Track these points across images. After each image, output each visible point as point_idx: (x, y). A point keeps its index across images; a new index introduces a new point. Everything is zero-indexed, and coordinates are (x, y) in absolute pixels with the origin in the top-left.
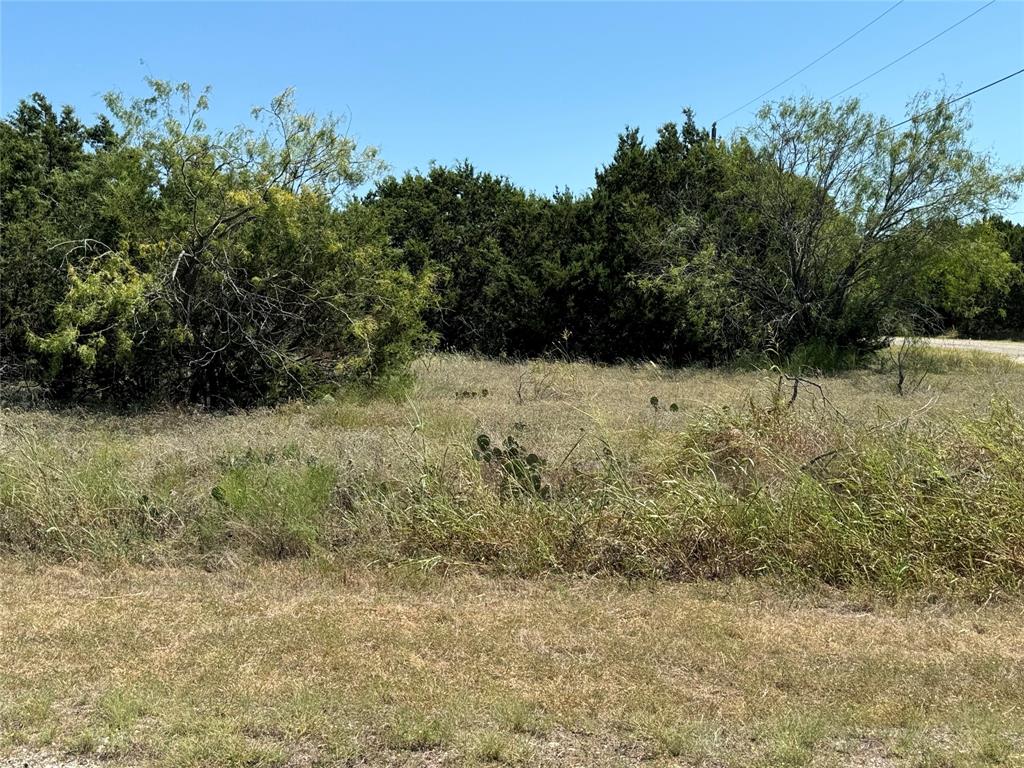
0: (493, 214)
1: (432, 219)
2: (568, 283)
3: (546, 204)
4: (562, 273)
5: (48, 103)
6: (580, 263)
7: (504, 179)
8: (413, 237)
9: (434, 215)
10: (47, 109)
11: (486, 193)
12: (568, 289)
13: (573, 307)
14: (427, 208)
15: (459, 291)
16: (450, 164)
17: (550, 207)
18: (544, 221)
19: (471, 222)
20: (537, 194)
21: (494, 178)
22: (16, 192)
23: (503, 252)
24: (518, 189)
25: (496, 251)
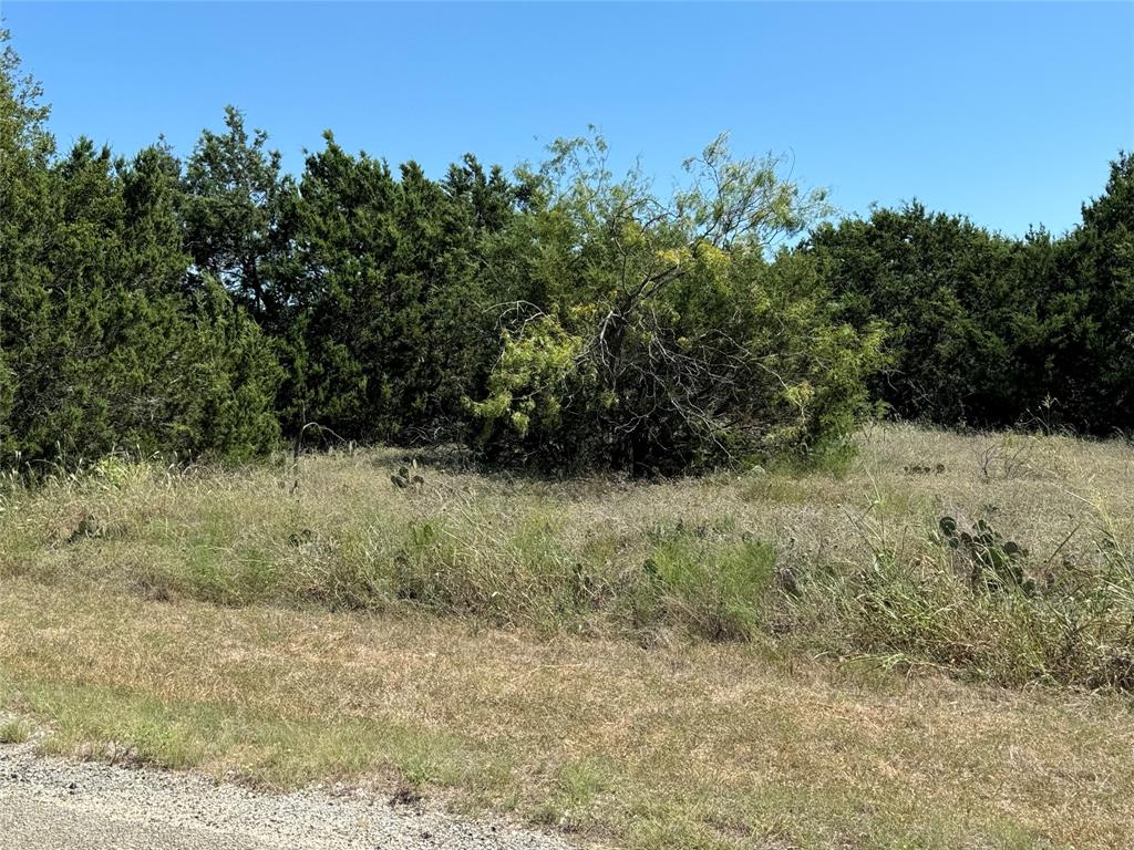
0: (949, 260)
1: (875, 269)
2: (1047, 340)
3: (1018, 247)
4: (1039, 329)
5: (478, 163)
6: (1062, 317)
7: (963, 219)
8: (852, 289)
9: (878, 263)
10: (477, 170)
11: (941, 237)
12: (1048, 348)
13: (1052, 369)
14: (869, 256)
15: (905, 350)
16: (896, 206)
17: (1024, 250)
18: (1015, 267)
19: (922, 270)
20: (1002, 235)
21: (951, 218)
22: (447, 255)
23: (961, 304)
24: (980, 229)
25: (953, 303)
